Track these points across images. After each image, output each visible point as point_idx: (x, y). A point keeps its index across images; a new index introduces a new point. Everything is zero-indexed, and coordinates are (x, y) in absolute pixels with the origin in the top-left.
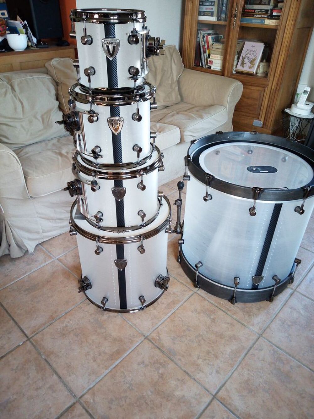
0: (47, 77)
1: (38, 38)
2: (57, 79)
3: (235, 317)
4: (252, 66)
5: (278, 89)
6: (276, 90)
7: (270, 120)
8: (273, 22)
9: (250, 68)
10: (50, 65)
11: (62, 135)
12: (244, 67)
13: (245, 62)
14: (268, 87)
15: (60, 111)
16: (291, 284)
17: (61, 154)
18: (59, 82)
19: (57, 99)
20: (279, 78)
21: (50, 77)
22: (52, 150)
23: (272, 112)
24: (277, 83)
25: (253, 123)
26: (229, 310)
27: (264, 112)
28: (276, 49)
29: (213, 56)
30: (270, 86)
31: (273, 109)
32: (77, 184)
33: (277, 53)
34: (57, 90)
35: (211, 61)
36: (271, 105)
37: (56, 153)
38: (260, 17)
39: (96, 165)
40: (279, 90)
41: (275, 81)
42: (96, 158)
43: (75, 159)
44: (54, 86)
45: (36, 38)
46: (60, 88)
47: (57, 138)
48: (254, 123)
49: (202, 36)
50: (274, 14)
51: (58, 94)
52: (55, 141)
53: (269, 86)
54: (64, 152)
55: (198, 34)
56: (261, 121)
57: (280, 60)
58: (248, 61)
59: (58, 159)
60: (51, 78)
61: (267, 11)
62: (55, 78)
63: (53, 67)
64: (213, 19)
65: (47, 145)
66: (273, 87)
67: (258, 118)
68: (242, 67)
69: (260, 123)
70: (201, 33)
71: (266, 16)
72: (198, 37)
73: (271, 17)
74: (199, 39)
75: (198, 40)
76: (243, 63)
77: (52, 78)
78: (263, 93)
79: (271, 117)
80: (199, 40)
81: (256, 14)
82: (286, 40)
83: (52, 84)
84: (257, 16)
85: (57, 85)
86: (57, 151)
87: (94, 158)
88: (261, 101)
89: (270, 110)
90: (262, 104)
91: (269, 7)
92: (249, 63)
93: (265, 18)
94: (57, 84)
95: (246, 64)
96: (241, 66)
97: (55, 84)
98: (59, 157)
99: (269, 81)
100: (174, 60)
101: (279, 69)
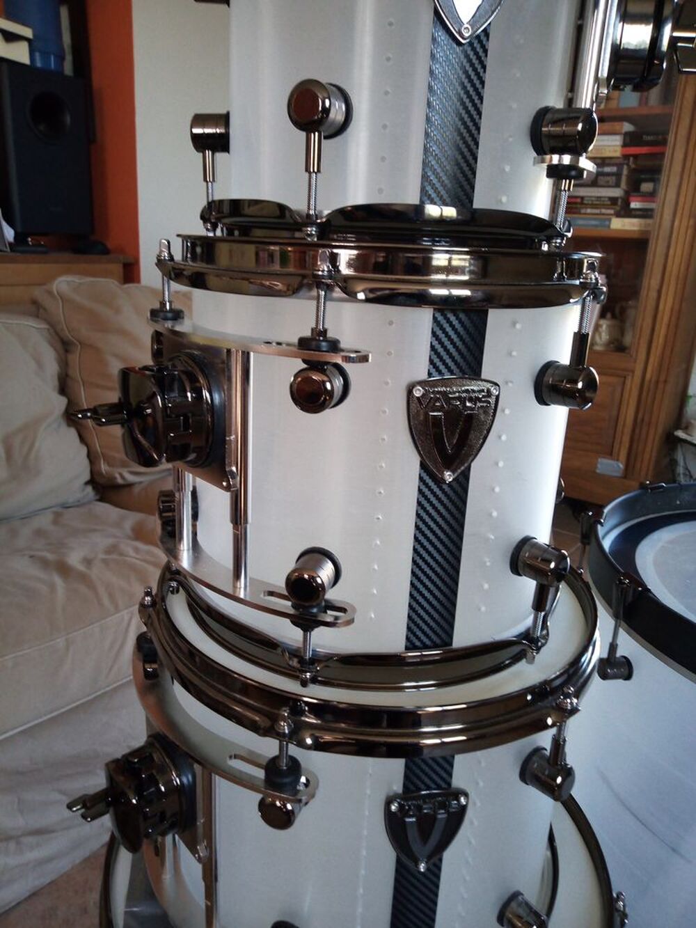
0: (34, 325)
1: (19, 230)
2: (67, 332)
5: (662, 378)
6: (657, 382)
7: (647, 456)
8: (633, 225)
10: (50, 293)
11: (71, 500)
14: (633, 377)
15: (69, 425)
17: (64, 569)
18: (75, 341)
19: (63, 390)
20: (663, 353)
21: (44, 326)
22: (32, 553)
23: (651, 437)
24: (660, 365)
25: (596, 467)
27: (626, 439)
28: (649, 283)
30: (638, 373)
31: (652, 432)
32: (163, 770)
33: (653, 294)
34: (64, 364)
36: (646, 419)
37: (45, 563)
38: (597, 214)
39: (302, 660)
40: (665, 381)
41: (654, 360)
42: (306, 622)
43: (155, 610)
44: (55, 349)
45: (13, 228)
46: (74, 358)
47: (54, 509)
48: (599, 466)
50: (634, 205)
51: (67, 375)
52: (45, 521)
53: (636, 372)
54: (74, 559)
56: (618, 460)
57: (664, 309)
59: (52, 587)
60: (48, 330)
61: (613, 201)
62: (62, 330)
63: (59, 298)
65: (14, 533)
66: (648, 376)
67: (610, 454)
69: (616, 466)
71: (612, 212)
73: (626, 212)
77: (52, 331)
78: (619, 390)
79: (648, 449)
81: (586, 208)
82: (677, 261)
83: (52, 345)
84: (589, 211)
85: (67, 351)
86: (49, 556)
87: (296, 620)
88: (614, 413)
89: (644, 432)
90: (618, 419)
91: (617, 193)
93: (611, 215)
94: (64, 346)
97: (59, 346)
98: (58, 581)
99: (635, 362)
101: (661, 331)
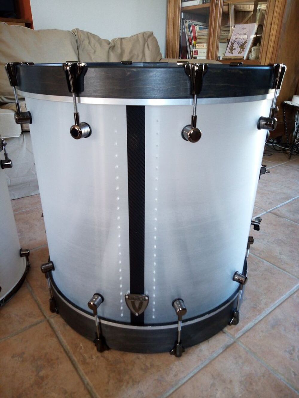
3: (87, 379)
4: (242, 50)
9: (240, 53)
12: (233, 53)
13: (234, 48)
16: (233, 326)
26: (84, 362)
29: (198, 46)
33: (269, 26)
35: (196, 51)
49: (187, 26)
55: (184, 24)
57: (273, 33)
58: (238, 45)
64: (197, 3)
68: (231, 53)
70: (186, 22)
72: (183, 27)
74: (185, 29)
75: (183, 31)
76: (232, 49)
80: (185, 31)
92: (239, 47)
95: (235, 49)
96: (229, 52)
100: (148, 46)
